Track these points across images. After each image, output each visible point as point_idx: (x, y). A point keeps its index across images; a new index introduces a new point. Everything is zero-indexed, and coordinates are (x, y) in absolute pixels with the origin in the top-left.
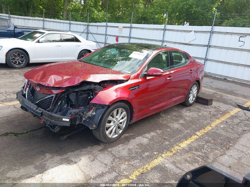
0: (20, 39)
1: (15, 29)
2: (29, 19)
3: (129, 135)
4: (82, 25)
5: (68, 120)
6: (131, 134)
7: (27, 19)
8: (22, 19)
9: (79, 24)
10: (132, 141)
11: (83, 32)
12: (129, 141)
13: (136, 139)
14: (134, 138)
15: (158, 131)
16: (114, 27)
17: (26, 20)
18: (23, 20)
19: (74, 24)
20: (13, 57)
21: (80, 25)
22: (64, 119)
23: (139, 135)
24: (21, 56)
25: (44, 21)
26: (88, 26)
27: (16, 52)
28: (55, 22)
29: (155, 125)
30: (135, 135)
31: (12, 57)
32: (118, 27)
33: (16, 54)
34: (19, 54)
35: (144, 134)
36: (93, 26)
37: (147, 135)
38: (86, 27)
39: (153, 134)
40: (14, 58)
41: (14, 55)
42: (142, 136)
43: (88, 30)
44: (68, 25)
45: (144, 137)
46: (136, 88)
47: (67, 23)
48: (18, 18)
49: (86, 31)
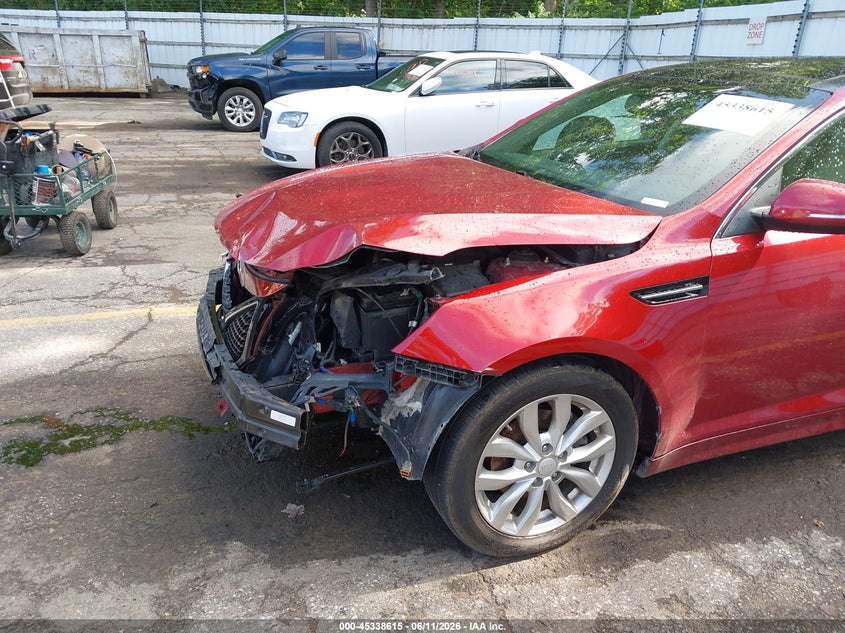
0: (369, 88)
1: (381, 60)
2: (435, 27)
3: (640, 527)
4: (607, 28)
5: (291, 421)
6: (654, 527)
7: (430, 27)
8: (413, 26)
9: (593, 28)
10: (640, 565)
11: (606, 57)
12: (625, 565)
13: (669, 560)
14: (658, 555)
15: (818, 538)
16: (729, 22)
17: (426, 30)
18: (416, 30)
19: (576, 28)
20: (338, 149)
21: (599, 28)
22: (275, 416)
23: (695, 539)
24: (361, 143)
25: (477, 27)
26: (629, 28)
27: (346, 130)
28: (513, 27)
29: (814, 498)
30: (669, 535)
31: (335, 148)
32: (745, 21)
33: (346, 137)
34: (355, 138)
35: (729, 540)
36: (645, 27)
37: (743, 553)
38: (622, 33)
39: (780, 548)
40: (342, 151)
41: (340, 140)
42: (709, 548)
43: (625, 44)
44: (556, 33)
45: (719, 561)
46: (683, 294)
47: (552, 27)
48: (403, 26)
49: (617, 52)
